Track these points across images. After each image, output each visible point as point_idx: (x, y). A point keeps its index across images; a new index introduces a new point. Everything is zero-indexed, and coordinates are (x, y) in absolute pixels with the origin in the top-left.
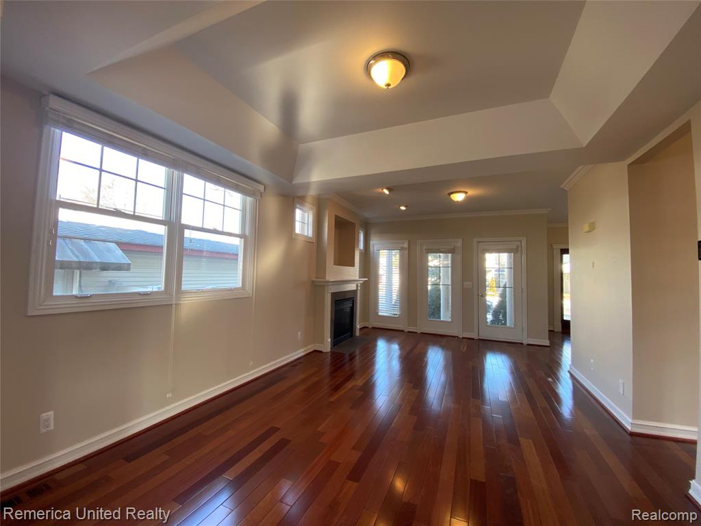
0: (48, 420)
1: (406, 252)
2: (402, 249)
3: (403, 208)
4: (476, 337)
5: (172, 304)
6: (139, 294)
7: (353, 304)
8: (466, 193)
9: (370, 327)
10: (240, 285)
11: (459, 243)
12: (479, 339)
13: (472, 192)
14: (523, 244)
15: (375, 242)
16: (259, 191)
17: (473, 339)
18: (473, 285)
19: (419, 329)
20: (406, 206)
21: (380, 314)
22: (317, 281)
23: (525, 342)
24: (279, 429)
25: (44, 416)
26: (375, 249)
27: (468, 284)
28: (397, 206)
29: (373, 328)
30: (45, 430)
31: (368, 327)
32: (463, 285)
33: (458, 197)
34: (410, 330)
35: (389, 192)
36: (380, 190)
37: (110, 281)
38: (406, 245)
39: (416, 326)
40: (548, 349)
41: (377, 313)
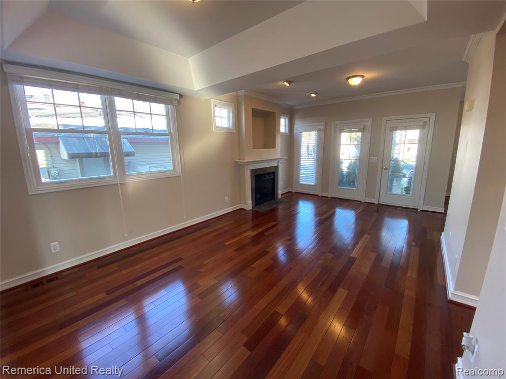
0: (55, 246)
1: (323, 133)
2: (319, 130)
3: (313, 95)
4: (376, 203)
5: (118, 184)
6: (97, 178)
7: (274, 176)
8: (363, 77)
9: (294, 192)
10: (171, 168)
11: (369, 123)
12: (379, 204)
13: (368, 75)
14: (431, 120)
15: (298, 125)
16: (175, 99)
17: (374, 204)
18: (378, 159)
19: (329, 195)
20: (315, 94)
21: (301, 182)
22: (240, 162)
23: (420, 208)
24: (182, 259)
25: (52, 244)
26: (298, 132)
27: (374, 159)
28: (309, 94)
29: (296, 192)
30: (55, 251)
31: (292, 192)
32: (369, 159)
33: (355, 82)
34: (323, 195)
35: (289, 84)
36: (282, 83)
37: (129, 162)
38: (323, 127)
39: (328, 192)
40: (442, 215)
41: (299, 182)
